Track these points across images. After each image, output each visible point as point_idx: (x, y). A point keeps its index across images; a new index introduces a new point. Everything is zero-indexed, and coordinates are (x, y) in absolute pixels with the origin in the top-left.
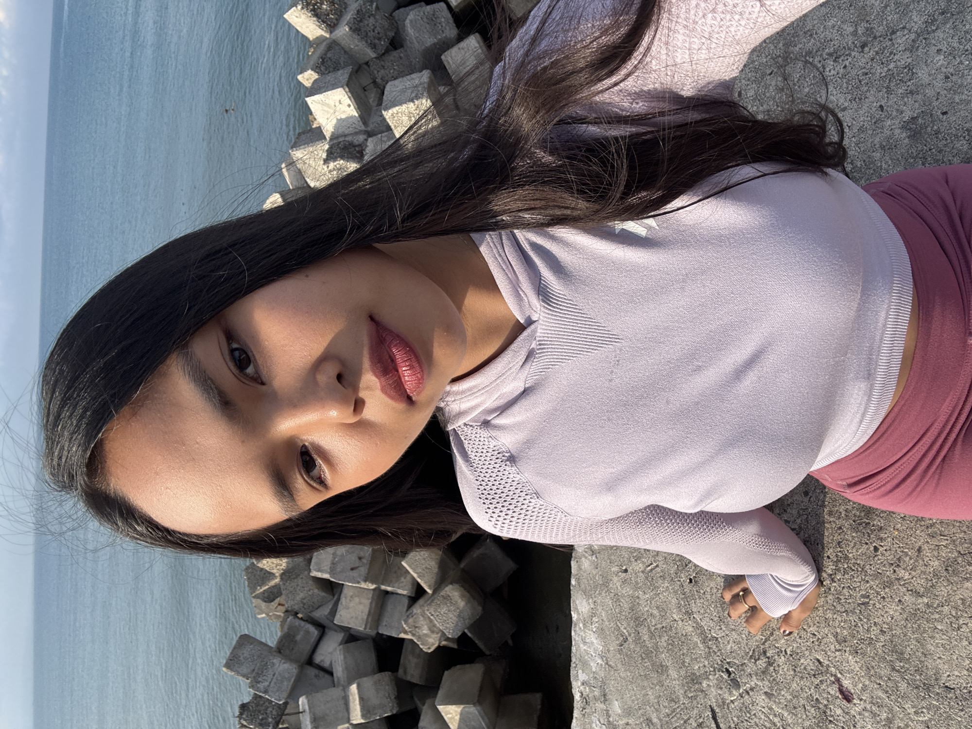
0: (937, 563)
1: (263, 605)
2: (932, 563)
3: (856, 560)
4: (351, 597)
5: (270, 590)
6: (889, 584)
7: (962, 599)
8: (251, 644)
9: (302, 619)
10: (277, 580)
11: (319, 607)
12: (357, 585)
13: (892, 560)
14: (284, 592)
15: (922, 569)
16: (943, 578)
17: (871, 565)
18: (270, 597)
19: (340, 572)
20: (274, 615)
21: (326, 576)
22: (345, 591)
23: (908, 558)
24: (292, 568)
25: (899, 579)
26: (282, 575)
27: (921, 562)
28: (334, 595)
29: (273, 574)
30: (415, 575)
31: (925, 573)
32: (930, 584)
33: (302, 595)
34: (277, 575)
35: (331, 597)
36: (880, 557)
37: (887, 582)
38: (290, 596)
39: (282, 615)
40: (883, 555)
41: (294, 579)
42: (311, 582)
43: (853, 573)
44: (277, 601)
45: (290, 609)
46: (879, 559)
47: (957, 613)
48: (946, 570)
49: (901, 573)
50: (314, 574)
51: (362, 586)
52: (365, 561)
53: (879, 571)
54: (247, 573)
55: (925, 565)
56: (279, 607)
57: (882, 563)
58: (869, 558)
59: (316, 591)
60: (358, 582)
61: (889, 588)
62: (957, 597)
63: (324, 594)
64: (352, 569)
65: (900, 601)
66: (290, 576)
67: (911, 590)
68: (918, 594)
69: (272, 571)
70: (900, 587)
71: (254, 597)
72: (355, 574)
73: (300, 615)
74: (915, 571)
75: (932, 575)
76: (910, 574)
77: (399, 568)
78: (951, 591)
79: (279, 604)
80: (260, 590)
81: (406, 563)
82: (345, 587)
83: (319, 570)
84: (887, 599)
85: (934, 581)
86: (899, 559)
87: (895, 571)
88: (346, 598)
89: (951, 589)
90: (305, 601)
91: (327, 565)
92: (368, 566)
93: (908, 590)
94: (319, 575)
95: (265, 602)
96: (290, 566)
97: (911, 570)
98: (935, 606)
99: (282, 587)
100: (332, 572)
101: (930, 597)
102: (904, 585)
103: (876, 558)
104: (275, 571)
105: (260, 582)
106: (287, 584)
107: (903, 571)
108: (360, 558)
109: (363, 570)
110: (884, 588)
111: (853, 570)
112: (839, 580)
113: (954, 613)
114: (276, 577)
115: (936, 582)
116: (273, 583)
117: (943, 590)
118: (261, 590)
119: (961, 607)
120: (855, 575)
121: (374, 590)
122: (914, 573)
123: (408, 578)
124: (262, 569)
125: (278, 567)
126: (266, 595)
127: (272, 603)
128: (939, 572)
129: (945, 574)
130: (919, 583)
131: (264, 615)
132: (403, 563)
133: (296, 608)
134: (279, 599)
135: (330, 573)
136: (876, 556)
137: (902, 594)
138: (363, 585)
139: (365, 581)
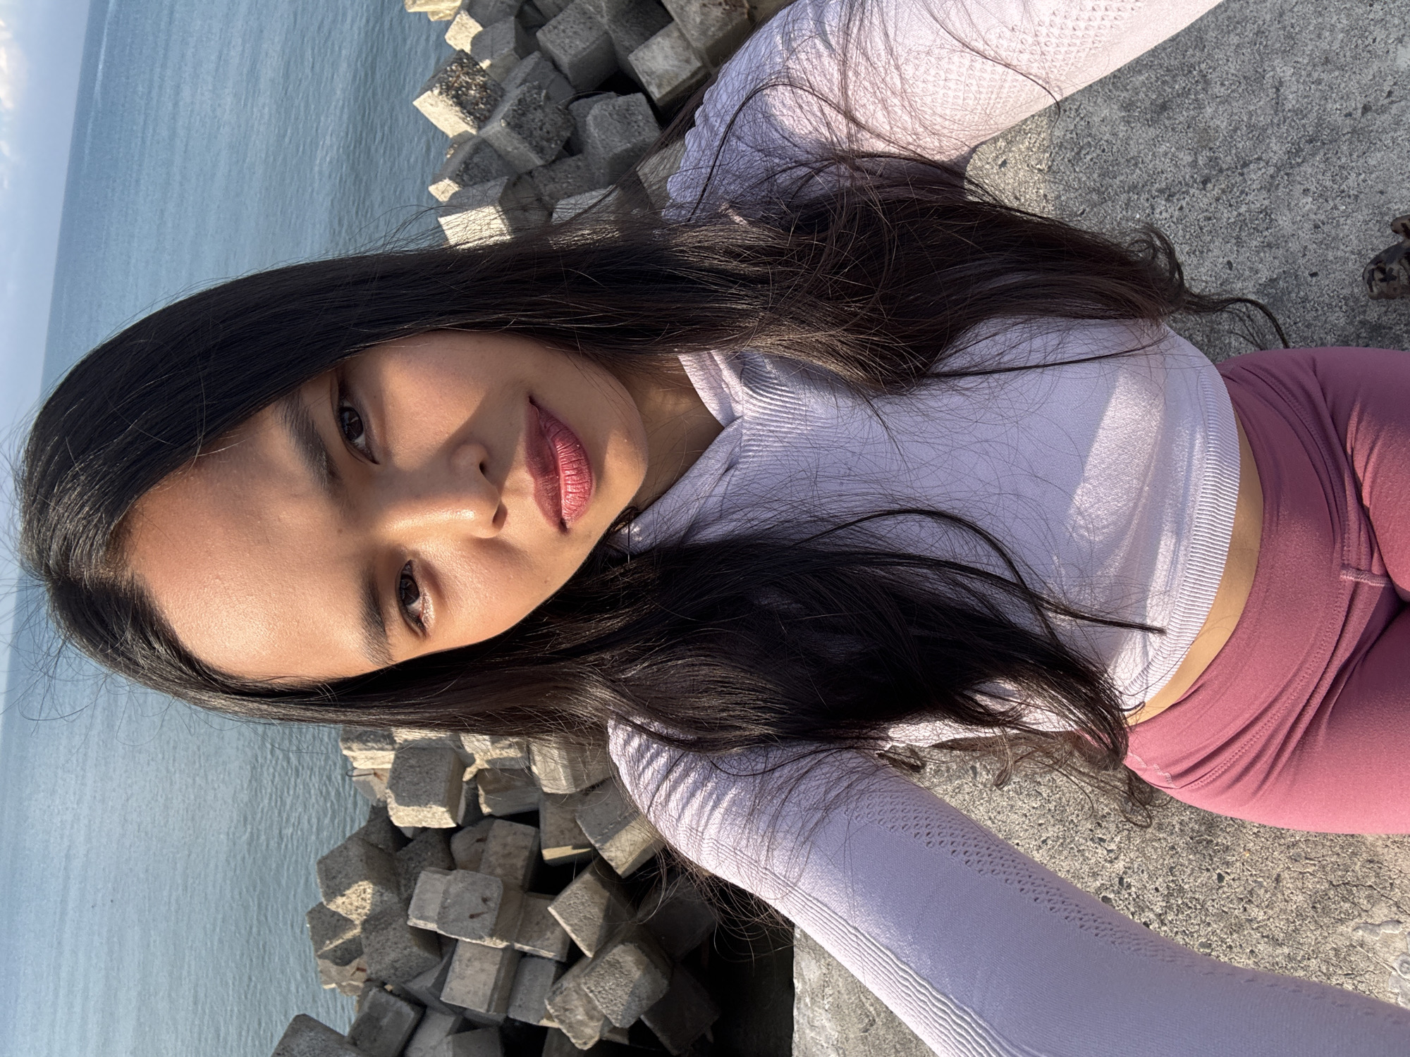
0: (1301, 898)
1: (334, 969)
2: (1294, 898)
3: (1194, 893)
4: (469, 960)
5: (345, 946)
6: (1237, 928)
7: (1335, 949)
8: (311, 1030)
9: (391, 993)
10: (357, 931)
11: (419, 974)
12: (478, 942)
13: (1241, 894)
14: (366, 950)
15: (1282, 905)
16: (1309, 919)
17: (1213, 900)
18: (344, 956)
19: (453, 921)
20: (349, 985)
21: (432, 926)
22: (460, 950)
23: (1263, 891)
24: (381, 912)
25: (1251, 920)
26: (364, 923)
27: (1279, 896)
28: (442, 957)
29: (351, 921)
30: (568, 929)
31: (1285, 911)
32: (1292, 927)
33: (393, 956)
34: (357, 922)
35: (438, 959)
36: (1226, 889)
37: (1236, 924)
38: (375, 955)
39: (361, 985)
40: (1230, 886)
41: (383, 929)
42: (408, 936)
43: (1189, 912)
44: (355, 963)
45: (373, 976)
46: (1224, 893)
47: (1328, 969)
48: (1314, 907)
49: (1254, 912)
50: (414, 922)
51: (486, 943)
52: (492, 904)
53: (1224, 909)
54: (311, 920)
55: (1286, 901)
56: (357, 973)
57: (1228, 897)
58: (1211, 890)
59: (415, 949)
60: (481, 938)
61: (1238, 933)
62: (1328, 947)
63: (426, 955)
64: (472, 917)
65: (1252, 952)
66: (376, 926)
67: (1267, 937)
68: (1277, 943)
69: (349, 917)
70: (1252, 932)
71: (321, 957)
72: (476, 923)
73: (389, 987)
74: (1272, 909)
75: (1294, 915)
76: (1265, 913)
77: (544, 917)
78: (1320, 938)
79: (358, 969)
80: (330, 946)
81: (555, 909)
82: (459, 943)
83: (421, 918)
84: (1234, 950)
85: (1298, 923)
86: (1251, 892)
87: (1245, 909)
88: (460, 961)
89: (1321, 934)
90: (397, 965)
91: (433, 909)
92: (496, 913)
93: (1263, 937)
94: (421, 924)
95: (337, 964)
96: (378, 909)
97: (1267, 907)
98: (1299, 958)
99: (364, 942)
100: (441, 920)
101: (1292, 946)
102: (1257, 929)
103: (1220, 891)
104: (353, 917)
105: (330, 934)
106: (372, 937)
107: (1256, 910)
108: (485, 900)
109: (489, 919)
110: (1231, 934)
111: (1190, 908)
112: (1171, 922)
113: (1324, 969)
114: (355, 926)
115: (1300, 925)
116: (349, 935)
117: (1309, 936)
118: (332, 946)
119: (1334, 961)
120: (1193, 915)
121: (504, 950)
122: (1270, 912)
123: (557, 932)
124: (334, 913)
125: (360, 911)
126: (339, 953)
127: (348, 967)
128: (1304, 911)
129: (1312, 913)
130: (1278, 927)
131: (333, 985)
132: (550, 909)
133: (384, 974)
134: (358, 960)
135: (438, 922)
136: (1220, 887)
137: (1254, 942)
138: (488, 942)
139: (491, 936)
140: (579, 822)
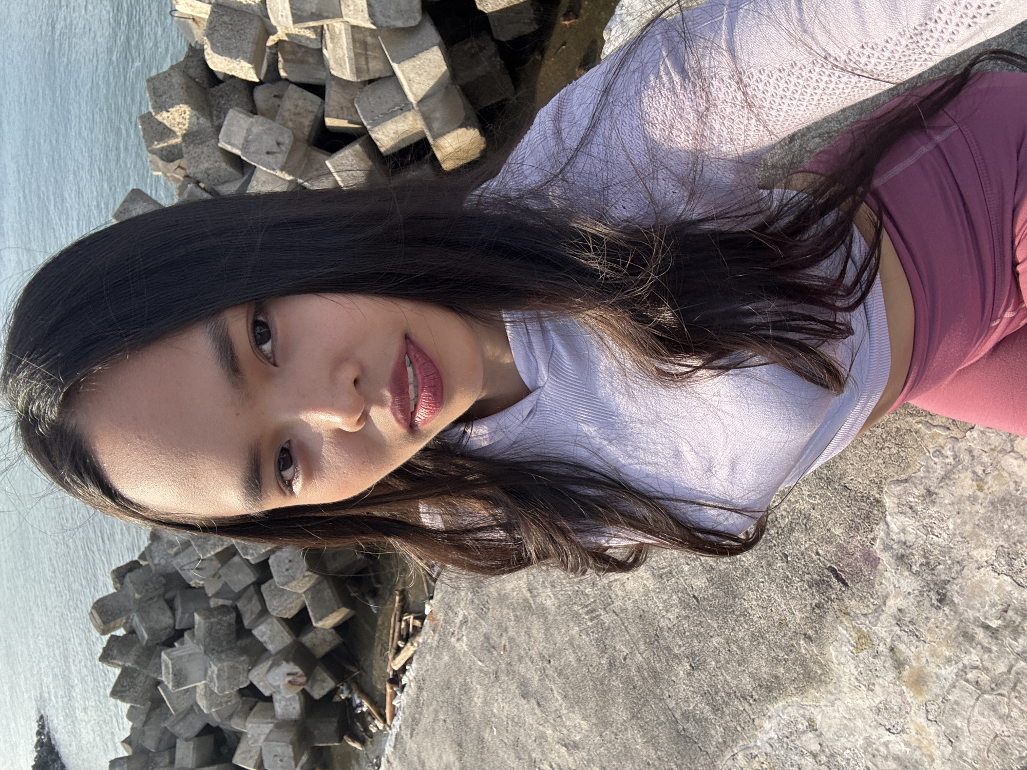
1: (160, 163)
4: (264, 182)
5: (169, 149)
8: (145, 202)
9: (204, 189)
10: (178, 140)
11: (226, 182)
12: (272, 172)
14: (186, 156)
18: (170, 155)
19: (253, 153)
20: (172, 176)
21: (237, 152)
22: (257, 174)
24: (197, 131)
26: (184, 136)
28: (243, 174)
29: (174, 132)
30: (338, 179)
33: (206, 165)
34: (179, 134)
35: (240, 175)
38: (192, 161)
39: (182, 179)
41: (199, 144)
42: (218, 153)
44: (177, 162)
45: (191, 175)
50: (221, 144)
51: (277, 174)
52: (284, 148)
54: (143, 123)
56: (178, 169)
59: (223, 165)
60: (274, 170)
63: (231, 170)
64: (268, 153)
66: (194, 140)
69: (173, 128)
71: (151, 152)
72: (270, 159)
73: (202, 185)
77: (322, 167)
79: (179, 167)
80: (158, 146)
81: (331, 163)
82: (256, 169)
83: (229, 143)
88: (257, 182)
90: (210, 172)
91: (239, 139)
92: (286, 155)
94: (229, 148)
95: (163, 160)
96: (195, 129)
99: (184, 150)
100: (244, 148)
104: (176, 129)
105: (158, 137)
106: (191, 148)
108: (278, 144)
109: (281, 158)
114: (177, 137)
116: (173, 141)
118: (159, 146)
121: (290, 182)
123: (331, 178)
124: (160, 123)
125: (180, 126)
126: (164, 153)
127: (171, 164)
131: (160, 173)
132: (327, 162)
133: (199, 176)
134: (179, 161)
135: (241, 150)
138: (278, 173)
139: (282, 170)
140: (356, 105)
